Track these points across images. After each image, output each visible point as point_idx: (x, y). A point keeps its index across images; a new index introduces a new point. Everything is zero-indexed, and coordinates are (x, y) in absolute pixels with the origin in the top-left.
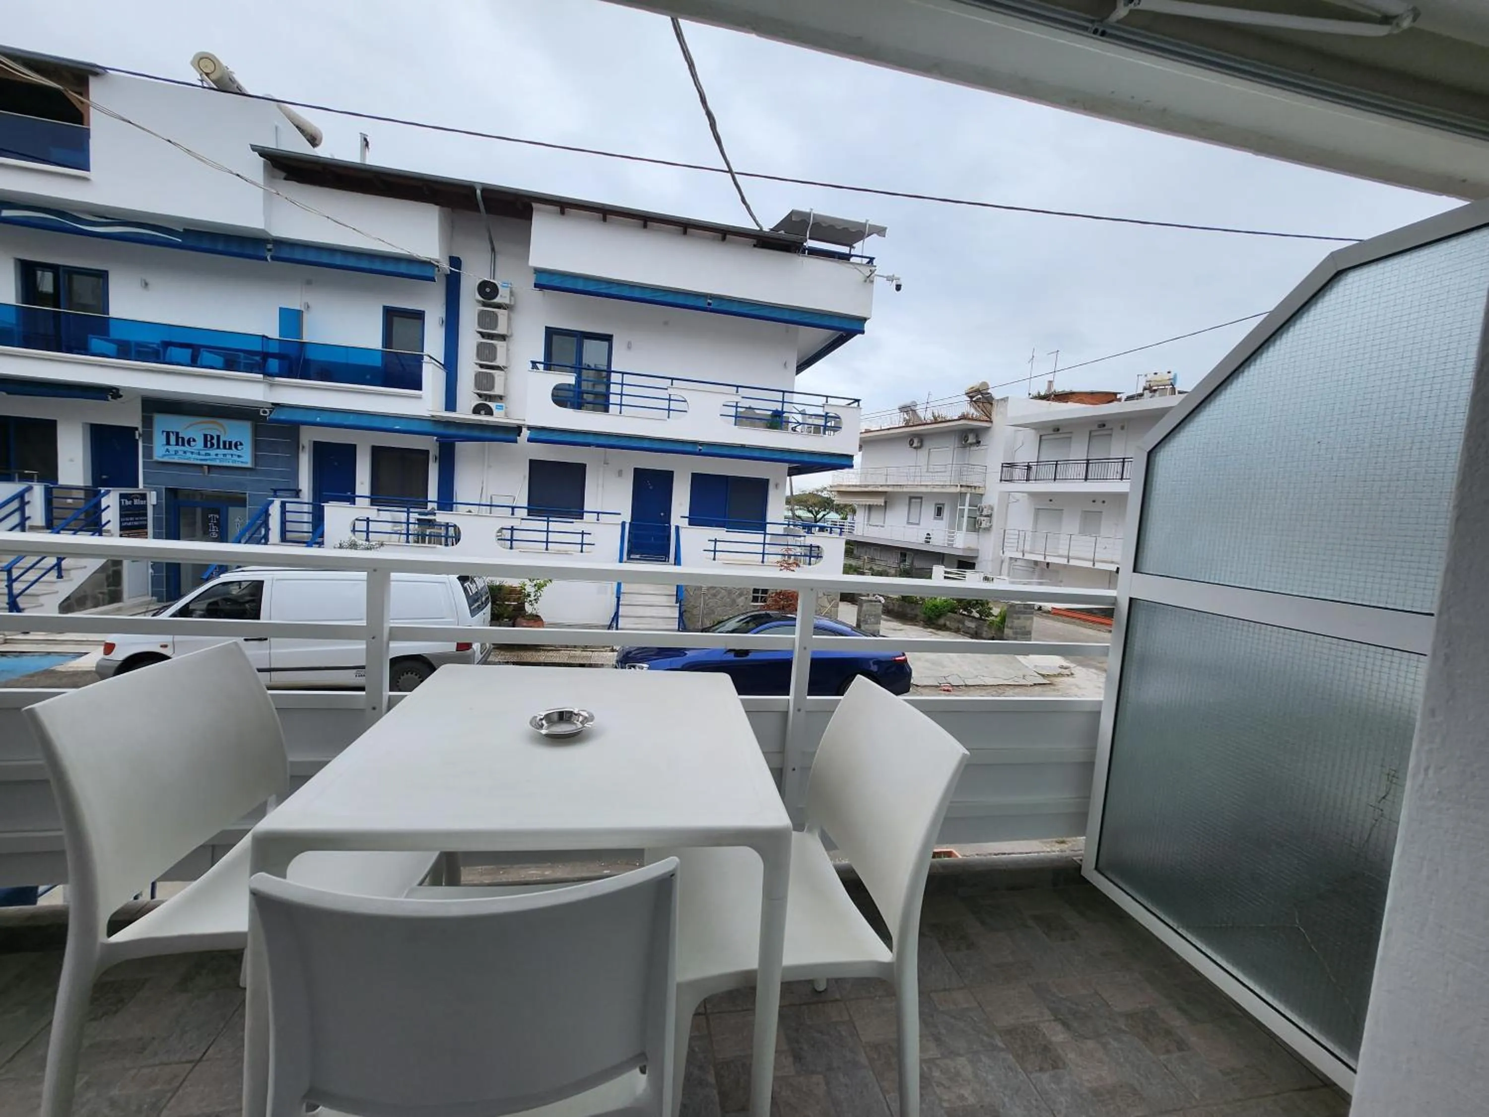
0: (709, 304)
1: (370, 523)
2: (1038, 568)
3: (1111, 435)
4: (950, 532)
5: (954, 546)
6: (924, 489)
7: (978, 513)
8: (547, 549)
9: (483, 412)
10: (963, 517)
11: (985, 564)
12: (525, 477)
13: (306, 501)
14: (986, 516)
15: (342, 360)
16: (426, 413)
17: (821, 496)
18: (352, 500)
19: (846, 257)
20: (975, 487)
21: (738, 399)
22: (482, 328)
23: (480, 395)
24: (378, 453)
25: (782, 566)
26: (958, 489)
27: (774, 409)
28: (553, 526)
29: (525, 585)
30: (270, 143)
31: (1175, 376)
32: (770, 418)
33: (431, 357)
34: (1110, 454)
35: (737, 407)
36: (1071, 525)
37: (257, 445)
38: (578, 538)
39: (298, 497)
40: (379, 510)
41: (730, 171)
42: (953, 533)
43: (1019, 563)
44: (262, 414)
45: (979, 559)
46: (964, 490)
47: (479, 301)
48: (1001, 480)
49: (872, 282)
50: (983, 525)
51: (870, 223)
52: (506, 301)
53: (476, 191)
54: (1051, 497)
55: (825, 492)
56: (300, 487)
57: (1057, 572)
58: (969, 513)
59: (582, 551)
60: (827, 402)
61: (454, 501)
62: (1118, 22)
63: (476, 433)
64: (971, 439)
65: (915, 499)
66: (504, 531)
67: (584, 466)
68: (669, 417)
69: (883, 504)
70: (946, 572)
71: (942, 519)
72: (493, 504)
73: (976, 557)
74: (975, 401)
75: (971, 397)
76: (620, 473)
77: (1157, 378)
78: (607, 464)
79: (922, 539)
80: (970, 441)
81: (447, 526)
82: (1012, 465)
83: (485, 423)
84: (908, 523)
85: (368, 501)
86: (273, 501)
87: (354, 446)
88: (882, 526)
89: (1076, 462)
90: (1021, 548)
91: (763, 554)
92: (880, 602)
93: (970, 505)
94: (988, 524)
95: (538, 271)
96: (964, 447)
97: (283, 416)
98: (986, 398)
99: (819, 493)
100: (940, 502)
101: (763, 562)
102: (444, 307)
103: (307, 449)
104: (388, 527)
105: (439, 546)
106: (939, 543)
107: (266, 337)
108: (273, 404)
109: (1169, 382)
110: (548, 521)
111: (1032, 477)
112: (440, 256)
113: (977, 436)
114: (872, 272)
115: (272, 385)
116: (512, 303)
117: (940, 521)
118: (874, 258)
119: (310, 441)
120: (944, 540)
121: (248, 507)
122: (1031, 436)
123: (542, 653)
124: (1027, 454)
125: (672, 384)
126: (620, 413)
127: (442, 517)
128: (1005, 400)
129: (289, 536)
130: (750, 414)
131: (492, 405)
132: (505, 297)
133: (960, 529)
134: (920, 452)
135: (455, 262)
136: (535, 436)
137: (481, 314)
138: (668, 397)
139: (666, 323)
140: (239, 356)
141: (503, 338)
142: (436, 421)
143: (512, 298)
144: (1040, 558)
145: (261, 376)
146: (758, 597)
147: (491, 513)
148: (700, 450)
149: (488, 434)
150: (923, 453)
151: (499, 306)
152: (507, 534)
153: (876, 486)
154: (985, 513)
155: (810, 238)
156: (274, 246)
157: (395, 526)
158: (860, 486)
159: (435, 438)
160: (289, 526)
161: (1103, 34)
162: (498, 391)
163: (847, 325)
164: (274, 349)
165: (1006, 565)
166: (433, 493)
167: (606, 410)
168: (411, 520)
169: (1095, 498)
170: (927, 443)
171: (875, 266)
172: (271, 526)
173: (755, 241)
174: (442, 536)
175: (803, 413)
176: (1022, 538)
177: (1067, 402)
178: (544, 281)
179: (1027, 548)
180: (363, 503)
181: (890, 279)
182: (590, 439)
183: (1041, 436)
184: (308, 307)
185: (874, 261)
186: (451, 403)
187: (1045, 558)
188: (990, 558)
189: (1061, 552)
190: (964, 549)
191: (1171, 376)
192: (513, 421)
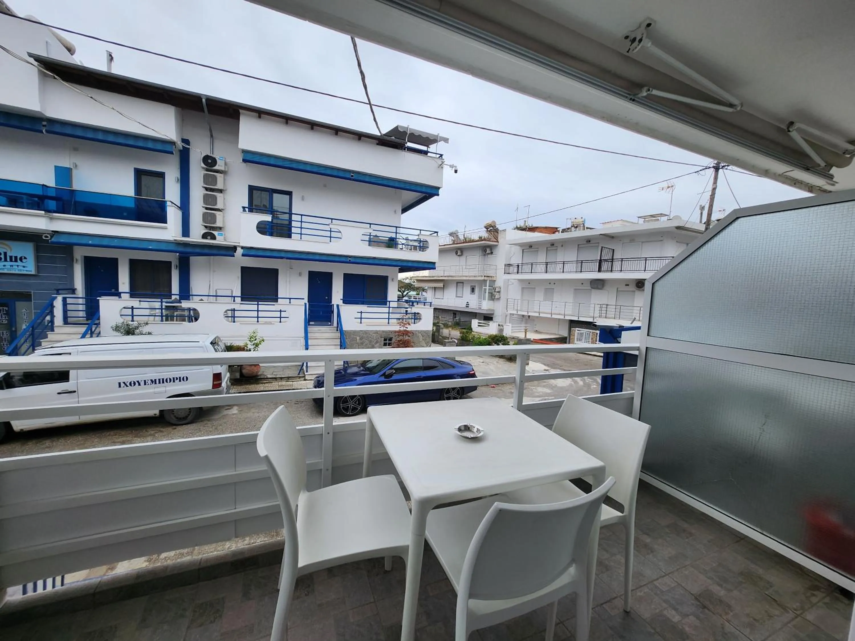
0: (352, 176)
1: (134, 310)
2: (524, 319)
3: (557, 249)
4: (479, 301)
5: (482, 308)
6: (465, 278)
7: (493, 291)
8: (258, 321)
9: (209, 237)
10: (486, 293)
11: (498, 318)
12: (238, 277)
13: (80, 296)
14: (498, 292)
15: (107, 202)
16: (172, 239)
17: (404, 282)
18: (118, 294)
19: (426, 153)
20: (491, 277)
21: (371, 231)
22: (206, 185)
23: (206, 227)
24: (134, 264)
25: (400, 325)
26: (483, 278)
27: (390, 237)
28: (261, 308)
29: (247, 345)
30: (43, 53)
31: (585, 220)
32: (388, 241)
33: (172, 203)
34: (557, 260)
35: (370, 235)
36: (539, 296)
37: (38, 259)
38: (278, 314)
39: (75, 294)
40: (140, 301)
41: (370, 103)
42: (481, 301)
43: (515, 316)
44: (44, 238)
45: (495, 315)
46: (486, 278)
47: (203, 168)
48: (505, 273)
49: (442, 168)
50: (496, 297)
51: (440, 135)
52: (222, 168)
53: (202, 99)
54: (529, 282)
55: (408, 280)
56: (75, 287)
57: (534, 320)
58: (488, 291)
59: (280, 322)
60: (420, 233)
61: (191, 294)
62: (642, 97)
63: (206, 251)
64: (488, 251)
65: (460, 283)
66: (228, 311)
67: (277, 270)
68: (330, 241)
69: (442, 287)
70: (479, 323)
71: (474, 294)
72: (218, 295)
73: (493, 314)
74: (489, 231)
75: (487, 229)
76: (300, 274)
77: (577, 221)
78: (292, 269)
79: (465, 306)
80: (487, 252)
81: (189, 309)
82: (509, 265)
83: (211, 245)
84: (457, 297)
85: (128, 295)
86: (56, 297)
87: (117, 259)
88: (443, 299)
89: (541, 263)
90: (516, 308)
91: (389, 319)
92: (455, 342)
93: (489, 287)
94: (499, 296)
95: (244, 152)
96: (485, 255)
97: (63, 239)
98: (495, 229)
99: (404, 281)
100: (473, 285)
101: (389, 323)
102: (179, 170)
103: (80, 262)
104: (147, 312)
105: (184, 323)
106: (474, 307)
107: (46, 186)
108: (53, 231)
109: (582, 223)
110: (258, 305)
111: (520, 271)
112: (177, 138)
113: (491, 250)
114: (443, 163)
115: (51, 219)
116: (226, 170)
117: (473, 295)
118: (442, 155)
119: (81, 256)
120: (476, 305)
121: (33, 301)
122: (518, 250)
123: (261, 385)
124: (516, 260)
125: (332, 222)
126: (301, 238)
127: (185, 304)
128: (504, 230)
129: (70, 320)
130: (375, 239)
131: (215, 233)
132: (221, 166)
133: (484, 299)
134: (461, 257)
135: (186, 141)
136: (247, 252)
137: (205, 177)
138: (330, 230)
139: (325, 186)
140: (22, 198)
141: (221, 191)
142: (177, 243)
143: (226, 167)
144: (525, 313)
145: (43, 212)
146: (386, 343)
147: (216, 300)
148: (350, 260)
149: (215, 252)
150: (463, 258)
151: (217, 171)
152: (230, 314)
153: (439, 276)
154: (497, 290)
155: (408, 141)
156: (47, 123)
157: (151, 311)
158: (429, 277)
159: (178, 254)
160: (69, 314)
161: (634, 100)
162: (218, 224)
163: (429, 191)
164: (53, 194)
165: (508, 318)
166: (175, 288)
167: (290, 236)
168: (164, 307)
169: (550, 282)
170: (465, 254)
171: (443, 159)
172: (55, 313)
173: (377, 142)
174: (186, 316)
175: (407, 239)
176: (516, 303)
177: (534, 232)
178: (249, 157)
179: (519, 308)
180: (125, 296)
181: (452, 166)
182: (283, 255)
183: (523, 250)
184: (76, 166)
185: (443, 156)
186: (186, 232)
187: (528, 313)
188: (500, 315)
189: (535, 310)
190: (487, 310)
191: (583, 220)
192: (230, 243)
